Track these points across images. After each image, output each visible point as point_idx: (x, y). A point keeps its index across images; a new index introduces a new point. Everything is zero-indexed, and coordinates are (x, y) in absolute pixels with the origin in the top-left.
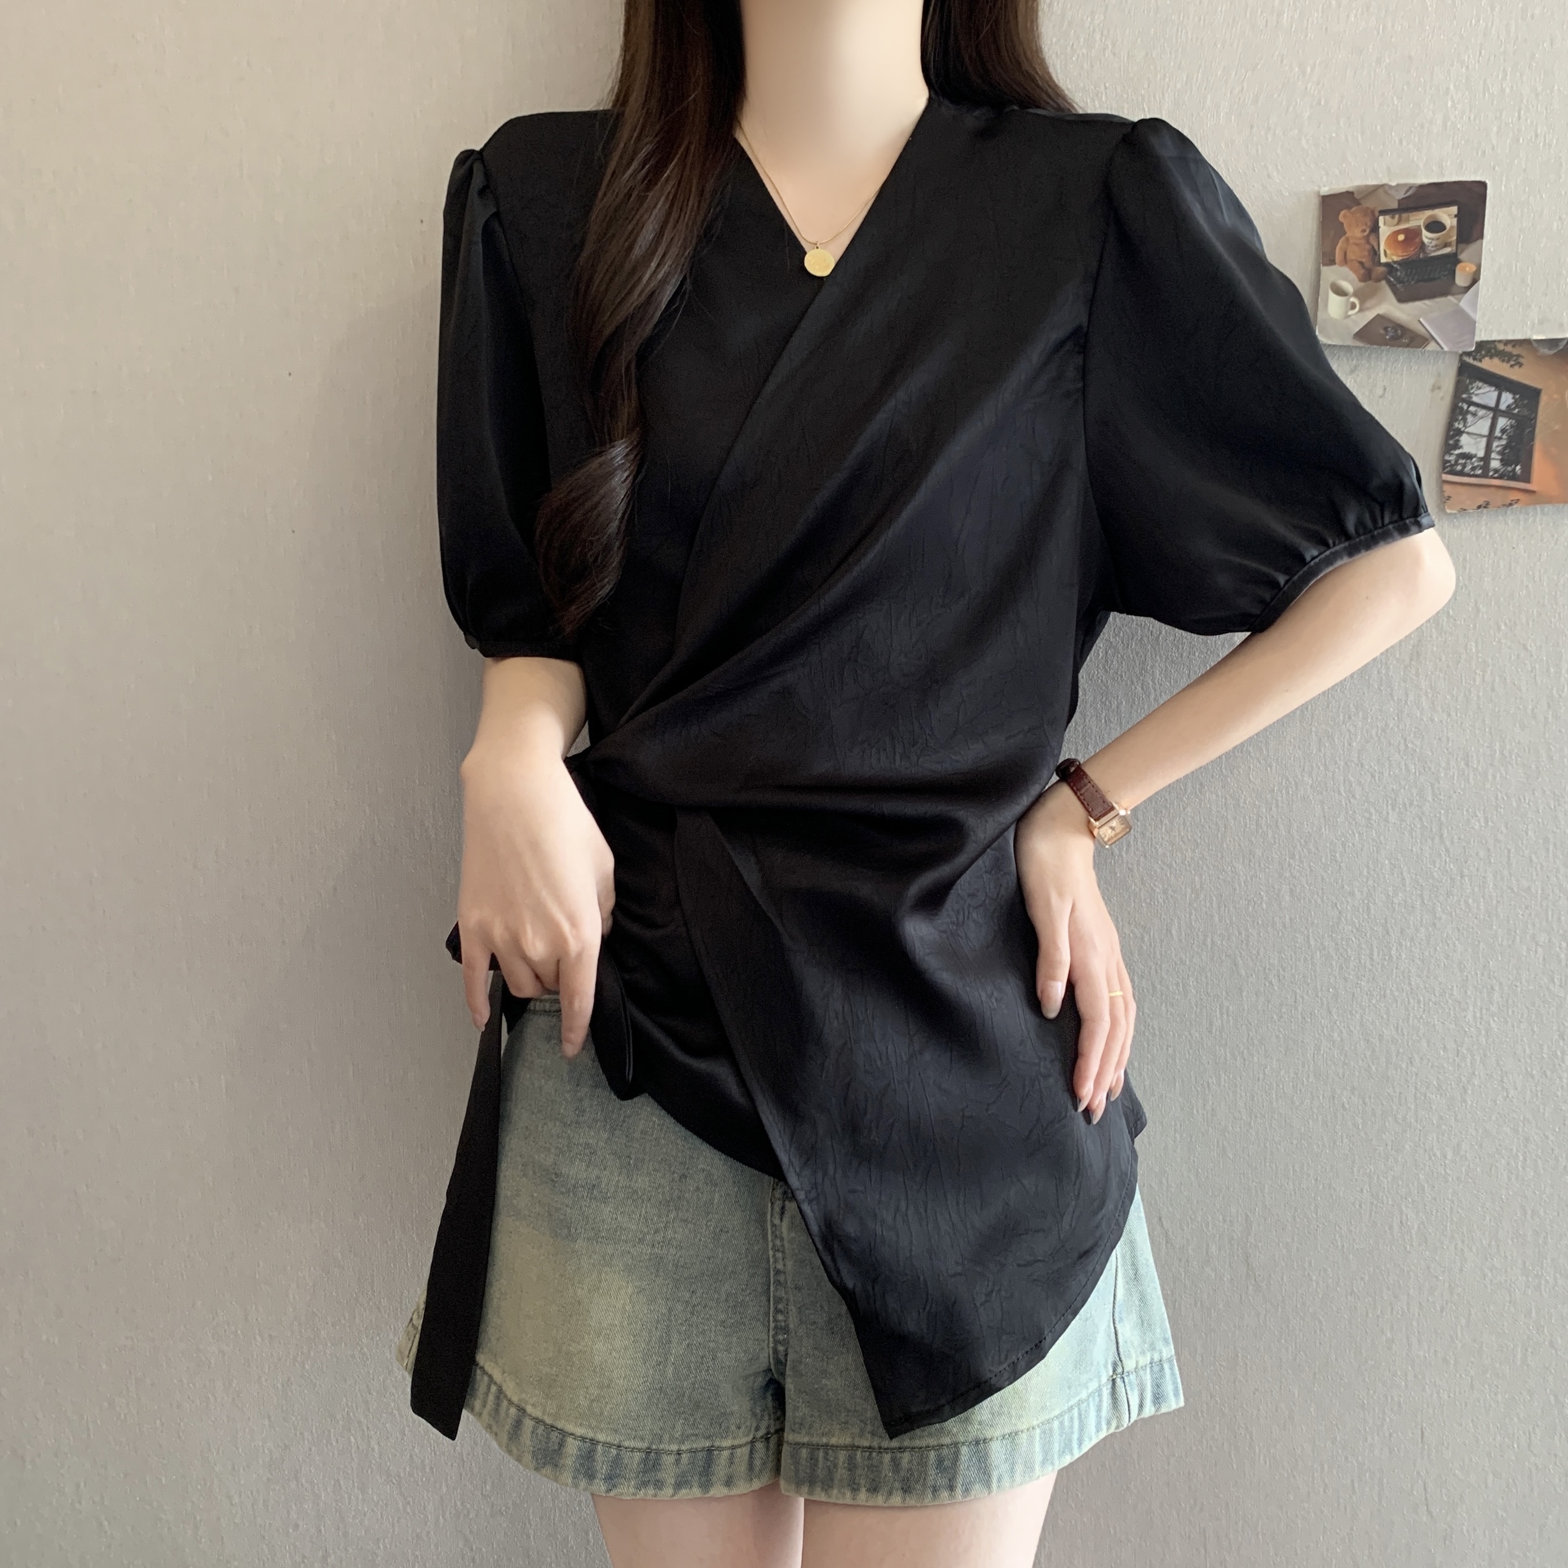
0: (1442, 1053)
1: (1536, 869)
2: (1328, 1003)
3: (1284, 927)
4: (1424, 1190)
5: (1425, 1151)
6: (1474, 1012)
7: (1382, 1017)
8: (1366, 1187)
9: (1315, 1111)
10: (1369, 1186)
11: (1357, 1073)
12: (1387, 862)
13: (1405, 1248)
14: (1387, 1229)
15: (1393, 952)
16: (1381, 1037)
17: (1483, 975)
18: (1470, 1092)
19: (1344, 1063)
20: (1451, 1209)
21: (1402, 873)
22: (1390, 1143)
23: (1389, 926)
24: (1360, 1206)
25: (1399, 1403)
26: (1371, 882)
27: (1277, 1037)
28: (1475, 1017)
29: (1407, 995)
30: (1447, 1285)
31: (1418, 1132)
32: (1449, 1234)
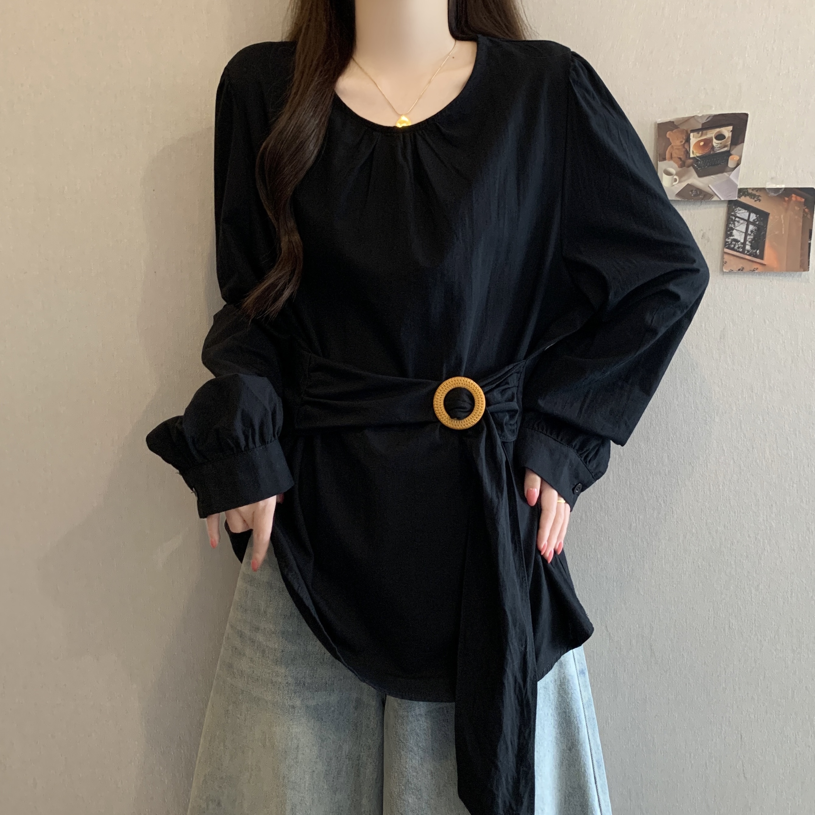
0: (748, 539)
2: (689, 514)
3: (666, 475)
4: (741, 610)
5: (741, 589)
6: (763, 517)
9: (685, 569)
10: (713, 608)
11: (705, 550)
12: (715, 441)
13: (732, 640)
14: (722, 630)
15: (721, 487)
16: (717, 531)
18: (763, 559)
20: (755, 620)
21: (722, 447)
22: (723, 586)
23: (718, 473)
24: (709, 619)
25: (729, 721)
26: (707, 451)
27: (664, 531)
28: (763, 520)
30: (753, 658)
31: (737, 579)
32: (754, 633)
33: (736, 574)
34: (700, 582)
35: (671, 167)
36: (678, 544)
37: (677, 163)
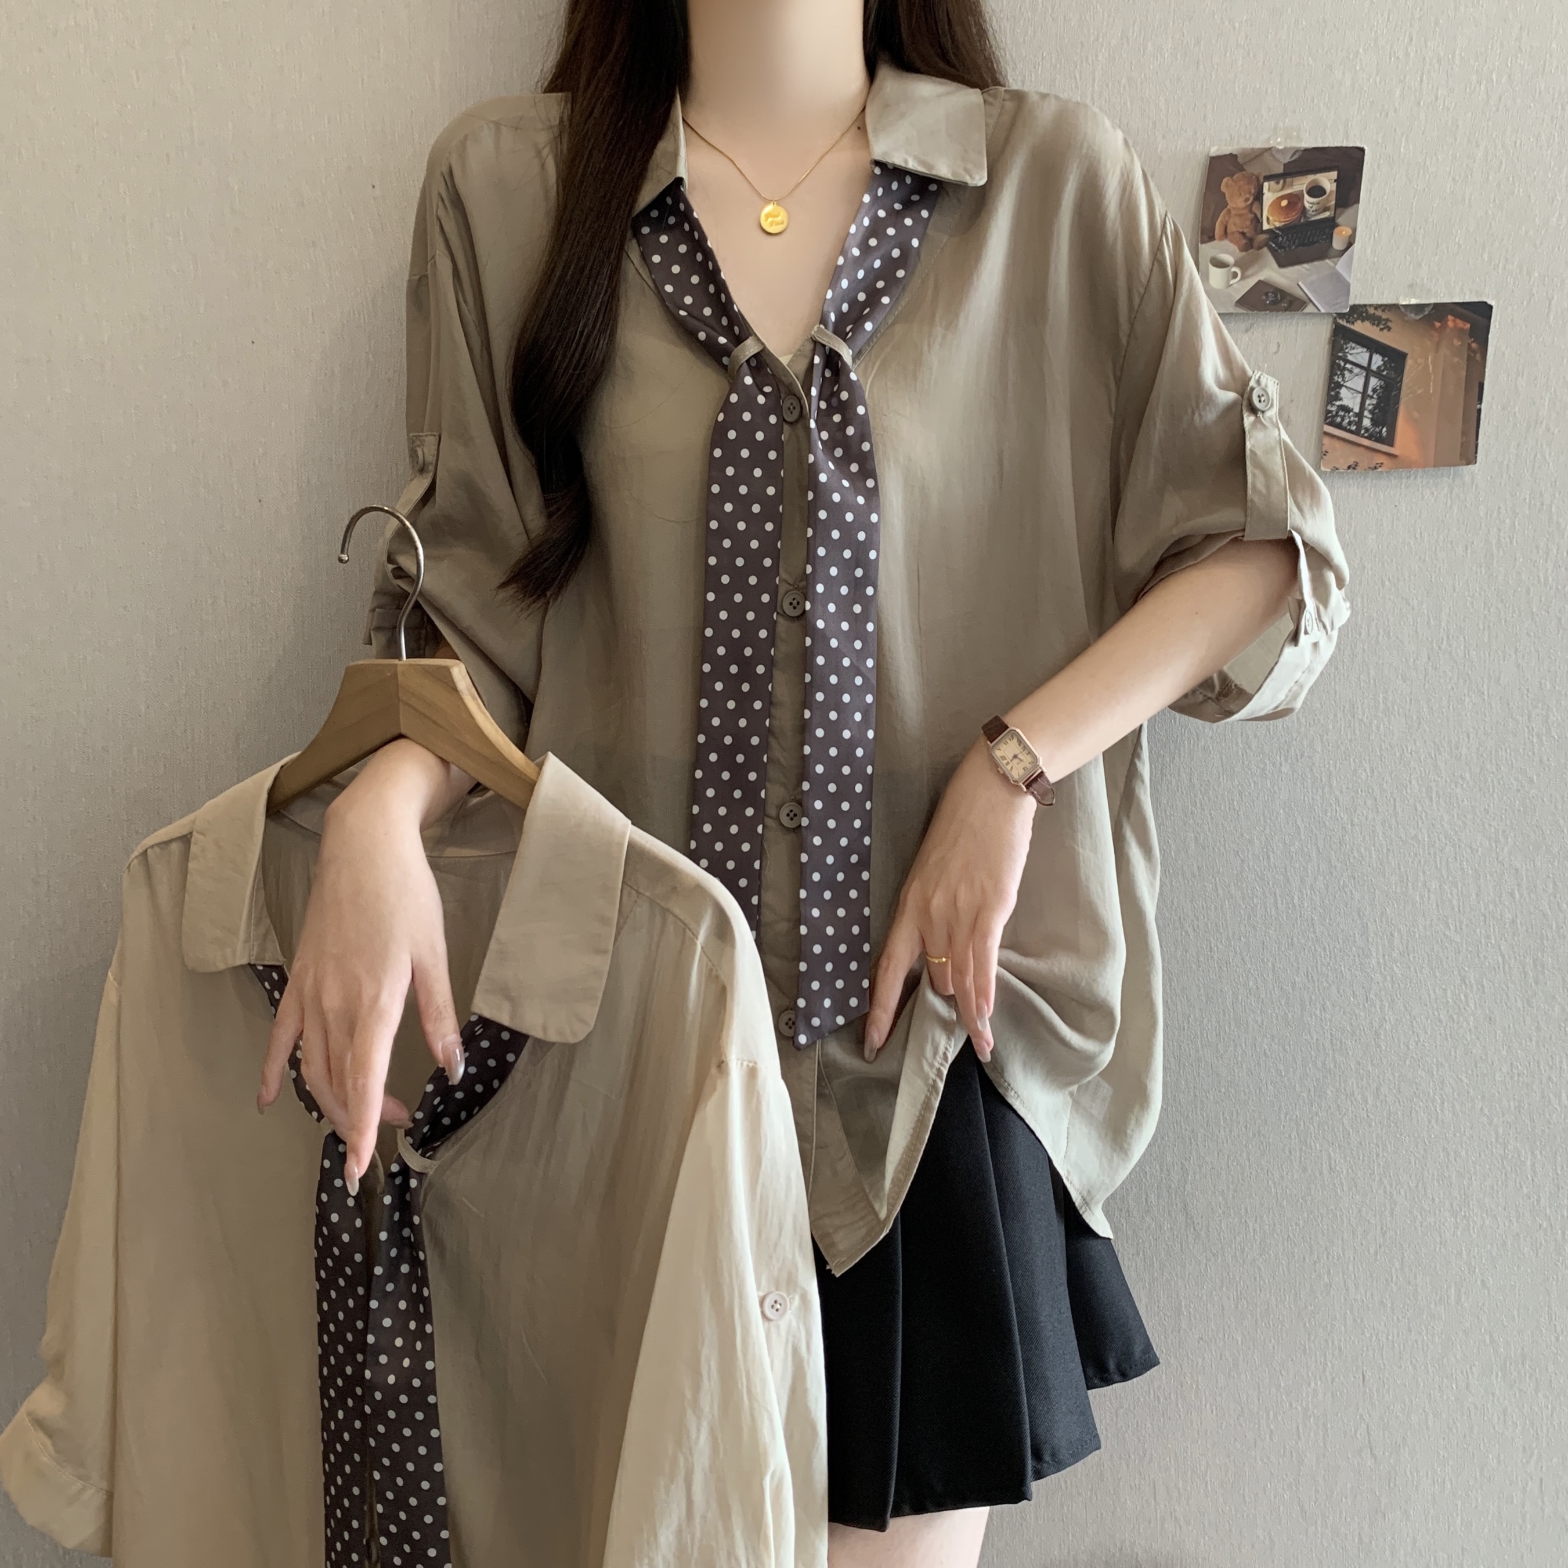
1: (1421, 818)
2: (1241, 952)
4: (1349, 1135)
8: (1294, 1133)
9: (1240, 1059)
11: (1275, 1022)
13: (1336, 1193)
14: (1317, 1174)
19: (1262, 1011)
20: (1378, 1155)
22: (1312, 1090)
24: (1290, 1152)
25: (1340, 1348)
27: (1198, 986)
29: (1313, 941)
30: (1379, 1228)
31: (1338, 1077)
32: (1377, 1178)
33: (1335, 1067)
34: (1269, 1082)
35: (1227, 252)
36: (1224, 1011)
37: (1236, 243)
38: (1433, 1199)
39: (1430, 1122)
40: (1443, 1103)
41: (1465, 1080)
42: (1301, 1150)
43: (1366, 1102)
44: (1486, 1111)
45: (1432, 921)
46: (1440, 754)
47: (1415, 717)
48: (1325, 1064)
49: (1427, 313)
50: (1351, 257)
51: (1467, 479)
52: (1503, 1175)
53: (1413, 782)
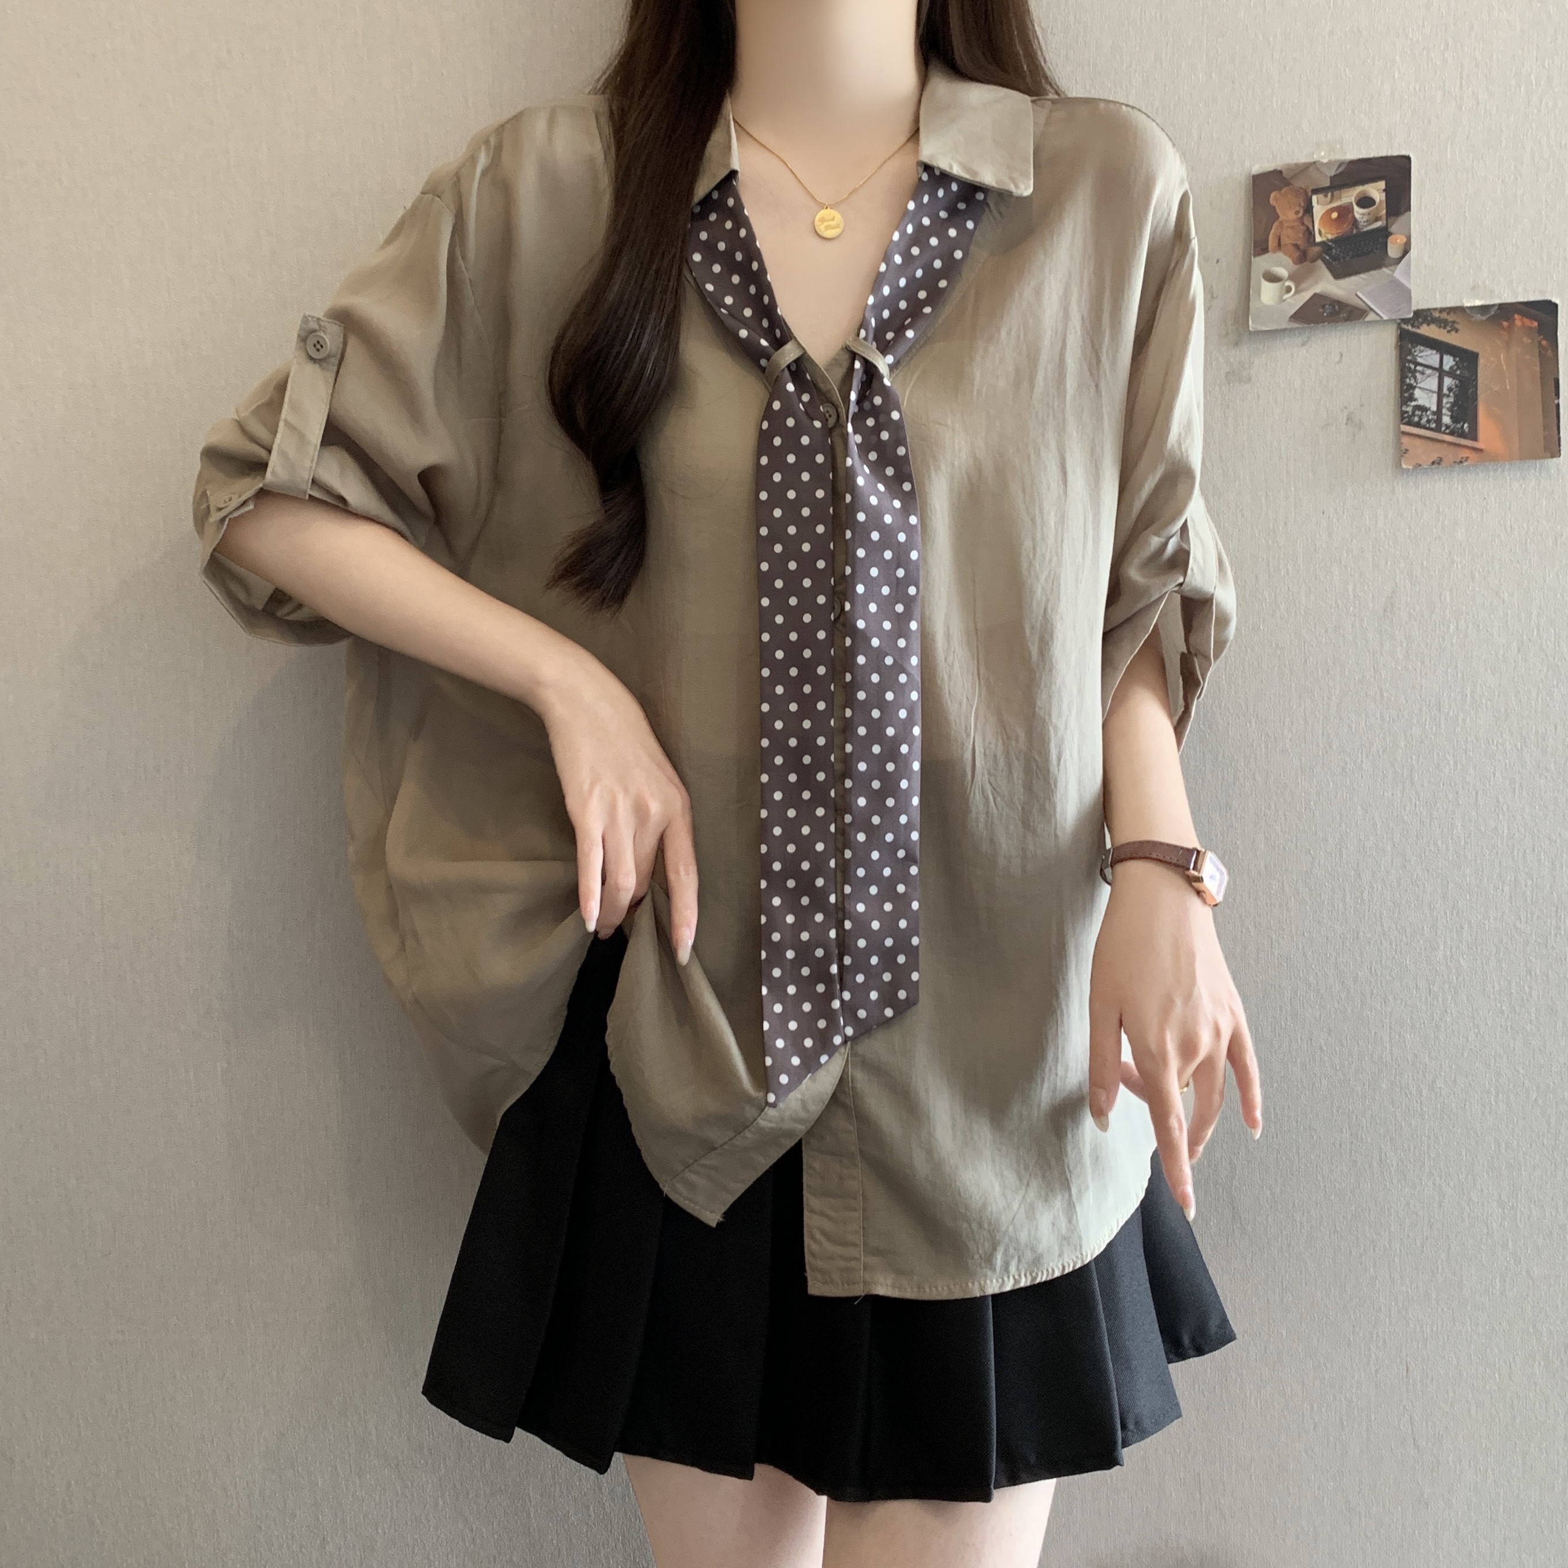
2: (1303, 948)
4: (1401, 1127)
5: (1402, 1088)
7: (1356, 959)
11: (1333, 1015)
13: (1385, 1185)
14: (1367, 1167)
15: (1366, 895)
16: (1356, 979)
17: (1452, 914)
18: (1442, 1029)
20: (1429, 1147)
22: (1367, 1083)
24: (1340, 1146)
25: (1384, 1341)
28: (1445, 955)
31: (1394, 1070)
32: (1427, 1170)
33: (1392, 1060)
35: (1280, 264)
36: (1281, 1007)
37: (1290, 256)
38: (1482, 1190)
39: (1483, 1113)
40: (1497, 1094)
41: (1521, 1071)
42: (1352, 1143)
43: (1421, 1096)
44: (1540, 1102)
45: (1503, 912)
46: (1526, 746)
47: (1503, 709)
48: (1382, 1057)
49: (1493, 313)
50: (1409, 265)
51: (1552, 471)
52: (1553, 1165)
53: (1498, 774)
